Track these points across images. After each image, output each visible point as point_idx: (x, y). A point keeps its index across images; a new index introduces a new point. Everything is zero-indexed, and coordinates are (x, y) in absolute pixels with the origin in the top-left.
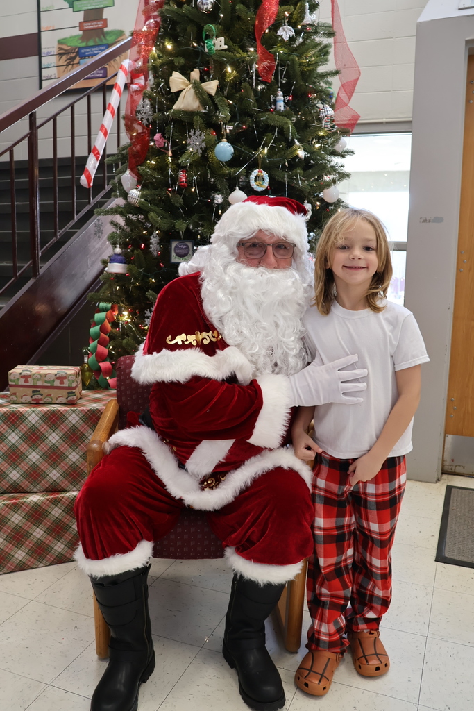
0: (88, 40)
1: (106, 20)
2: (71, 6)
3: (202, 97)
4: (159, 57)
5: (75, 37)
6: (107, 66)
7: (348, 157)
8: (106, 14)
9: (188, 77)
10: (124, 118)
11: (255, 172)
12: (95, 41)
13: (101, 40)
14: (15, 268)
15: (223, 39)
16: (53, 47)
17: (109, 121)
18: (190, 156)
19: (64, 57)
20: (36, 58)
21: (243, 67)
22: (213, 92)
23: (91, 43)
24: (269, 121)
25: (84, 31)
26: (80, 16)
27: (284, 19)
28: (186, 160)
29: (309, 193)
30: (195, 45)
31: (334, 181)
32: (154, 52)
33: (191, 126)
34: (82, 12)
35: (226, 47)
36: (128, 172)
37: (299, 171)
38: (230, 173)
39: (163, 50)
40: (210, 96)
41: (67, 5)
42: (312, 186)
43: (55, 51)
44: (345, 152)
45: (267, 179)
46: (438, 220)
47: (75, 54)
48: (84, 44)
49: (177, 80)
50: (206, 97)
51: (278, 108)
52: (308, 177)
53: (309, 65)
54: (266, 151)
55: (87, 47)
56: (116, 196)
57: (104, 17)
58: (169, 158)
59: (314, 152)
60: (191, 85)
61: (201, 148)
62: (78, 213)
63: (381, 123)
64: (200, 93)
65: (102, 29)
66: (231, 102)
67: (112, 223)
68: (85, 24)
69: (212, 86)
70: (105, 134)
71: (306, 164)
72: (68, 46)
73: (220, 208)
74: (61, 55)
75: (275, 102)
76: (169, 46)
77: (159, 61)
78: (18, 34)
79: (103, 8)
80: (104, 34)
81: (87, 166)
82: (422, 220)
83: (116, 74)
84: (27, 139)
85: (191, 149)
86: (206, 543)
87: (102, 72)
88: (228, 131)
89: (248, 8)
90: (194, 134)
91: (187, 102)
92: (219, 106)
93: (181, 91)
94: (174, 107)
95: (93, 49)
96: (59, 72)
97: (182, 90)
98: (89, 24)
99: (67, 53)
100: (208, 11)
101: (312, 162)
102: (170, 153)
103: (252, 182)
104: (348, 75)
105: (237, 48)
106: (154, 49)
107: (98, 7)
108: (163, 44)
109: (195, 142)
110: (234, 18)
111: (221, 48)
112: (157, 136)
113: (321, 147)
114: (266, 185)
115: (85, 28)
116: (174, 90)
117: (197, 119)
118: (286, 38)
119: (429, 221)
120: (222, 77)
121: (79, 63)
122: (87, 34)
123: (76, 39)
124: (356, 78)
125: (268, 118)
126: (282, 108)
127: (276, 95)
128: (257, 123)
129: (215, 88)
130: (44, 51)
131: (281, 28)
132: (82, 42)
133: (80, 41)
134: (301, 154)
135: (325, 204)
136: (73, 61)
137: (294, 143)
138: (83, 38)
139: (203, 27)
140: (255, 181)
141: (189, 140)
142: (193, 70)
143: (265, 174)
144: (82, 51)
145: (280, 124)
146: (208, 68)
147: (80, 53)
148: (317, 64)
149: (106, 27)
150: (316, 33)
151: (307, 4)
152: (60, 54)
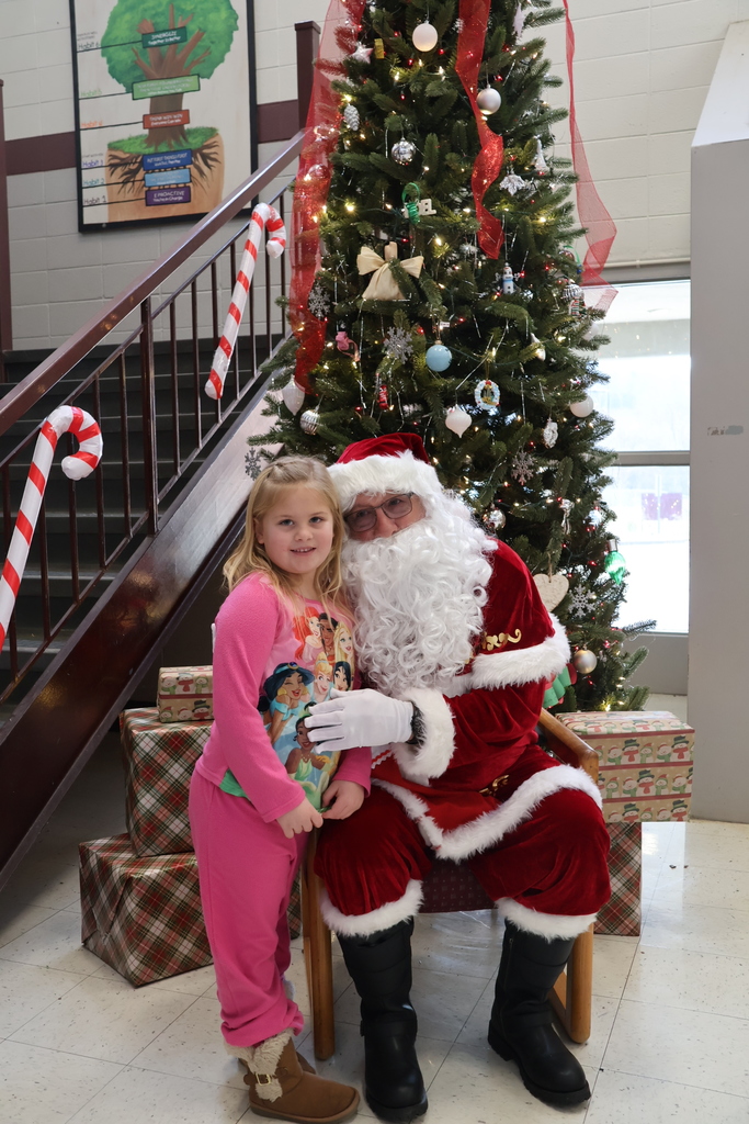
0: (158, 143)
1: (188, 111)
2: (130, 90)
3: (403, 281)
4: (334, 219)
5: (137, 138)
6: (191, 185)
7: (602, 347)
8: (188, 102)
9: (382, 253)
10: (278, 302)
11: (482, 384)
12: (170, 145)
13: (181, 144)
14: (126, 523)
15: (429, 201)
16: (101, 154)
17: (240, 297)
18: (389, 365)
19: (119, 171)
20: (73, 171)
21: (456, 236)
22: (417, 273)
23: (163, 148)
24: (497, 312)
25: (151, 129)
26: (144, 107)
27: (509, 164)
28: (385, 369)
29: (554, 408)
30: (389, 207)
31: (584, 385)
32: (325, 212)
33: (389, 322)
34: (149, 100)
35: (435, 212)
36: (292, 383)
37: (542, 380)
38: (445, 387)
39: (338, 209)
40: (413, 278)
41: (123, 89)
42: (557, 398)
43: (104, 160)
44: (595, 340)
45: (497, 393)
46: (736, 430)
47: (137, 165)
48: (152, 150)
49: (367, 258)
50: (407, 280)
51: (506, 290)
52: (550, 386)
53: (547, 226)
54: (494, 353)
55: (156, 154)
56: (265, 413)
57: (184, 108)
58: (354, 364)
59: (559, 350)
60: (387, 265)
61: (406, 354)
62: (205, 432)
63: (633, 267)
64: (398, 274)
65: (180, 126)
66: (442, 286)
67: (263, 453)
68: (152, 119)
69: (414, 265)
70: (237, 318)
71: (546, 367)
72: (125, 153)
73: (433, 432)
74: (113, 167)
75: (501, 283)
76: (350, 207)
77: (334, 225)
78: (41, 134)
79: (182, 93)
80: (185, 134)
81: (213, 367)
82: (711, 432)
83: (247, 227)
84: (138, 336)
85: (389, 355)
86: (461, 888)
87: (182, 193)
88: (441, 328)
89: (459, 152)
90: (395, 333)
91: (382, 287)
92: (427, 293)
93: (372, 273)
94: (364, 296)
95: (167, 158)
96: (110, 193)
97: (375, 271)
98: (160, 118)
99: (124, 163)
100: (405, 161)
101: (553, 360)
102: (357, 356)
103: (478, 398)
104: (597, 235)
105: (445, 209)
106: (325, 208)
107: (173, 91)
108: (341, 204)
109: (396, 346)
110: (442, 169)
111: (428, 213)
112: (340, 336)
113: (567, 340)
114: (496, 400)
115: (153, 124)
116: (363, 271)
117: (399, 314)
118: (512, 192)
119: (722, 433)
120: (428, 251)
121: (144, 179)
122: (156, 134)
123: (138, 141)
124: (611, 237)
125: (494, 307)
126: (512, 291)
127: (502, 273)
128: (480, 314)
129: (420, 268)
130: (84, 160)
131: (506, 178)
132: (149, 146)
133: (145, 145)
134: (541, 354)
135: (574, 420)
136: (134, 176)
137: (530, 341)
138: (149, 140)
139: (403, 187)
140: (482, 396)
141: (386, 342)
142: (388, 244)
143: (494, 387)
144: (149, 161)
145: (512, 315)
146: (408, 238)
147: (145, 164)
148: (556, 224)
149: (188, 122)
150: (551, 176)
151: (539, 142)
152: (111, 165)
